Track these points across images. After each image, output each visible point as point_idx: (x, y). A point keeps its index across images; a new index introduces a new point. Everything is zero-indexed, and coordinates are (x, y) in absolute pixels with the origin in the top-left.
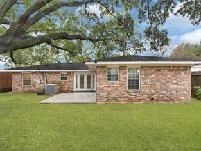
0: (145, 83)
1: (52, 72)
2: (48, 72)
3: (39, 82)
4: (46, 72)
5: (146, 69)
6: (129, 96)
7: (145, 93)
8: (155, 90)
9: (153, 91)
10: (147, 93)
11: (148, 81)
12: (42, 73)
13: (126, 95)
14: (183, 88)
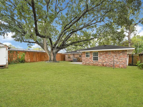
0: (100, 58)
1: (76, 54)
2: (75, 54)
3: (72, 57)
4: (74, 54)
5: (101, 52)
6: (93, 63)
7: (100, 62)
8: (105, 61)
9: (104, 62)
10: (101, 62)
11: (101, 57)
12: (73, 54)
13: (92, 62)
14: (121, 61)
